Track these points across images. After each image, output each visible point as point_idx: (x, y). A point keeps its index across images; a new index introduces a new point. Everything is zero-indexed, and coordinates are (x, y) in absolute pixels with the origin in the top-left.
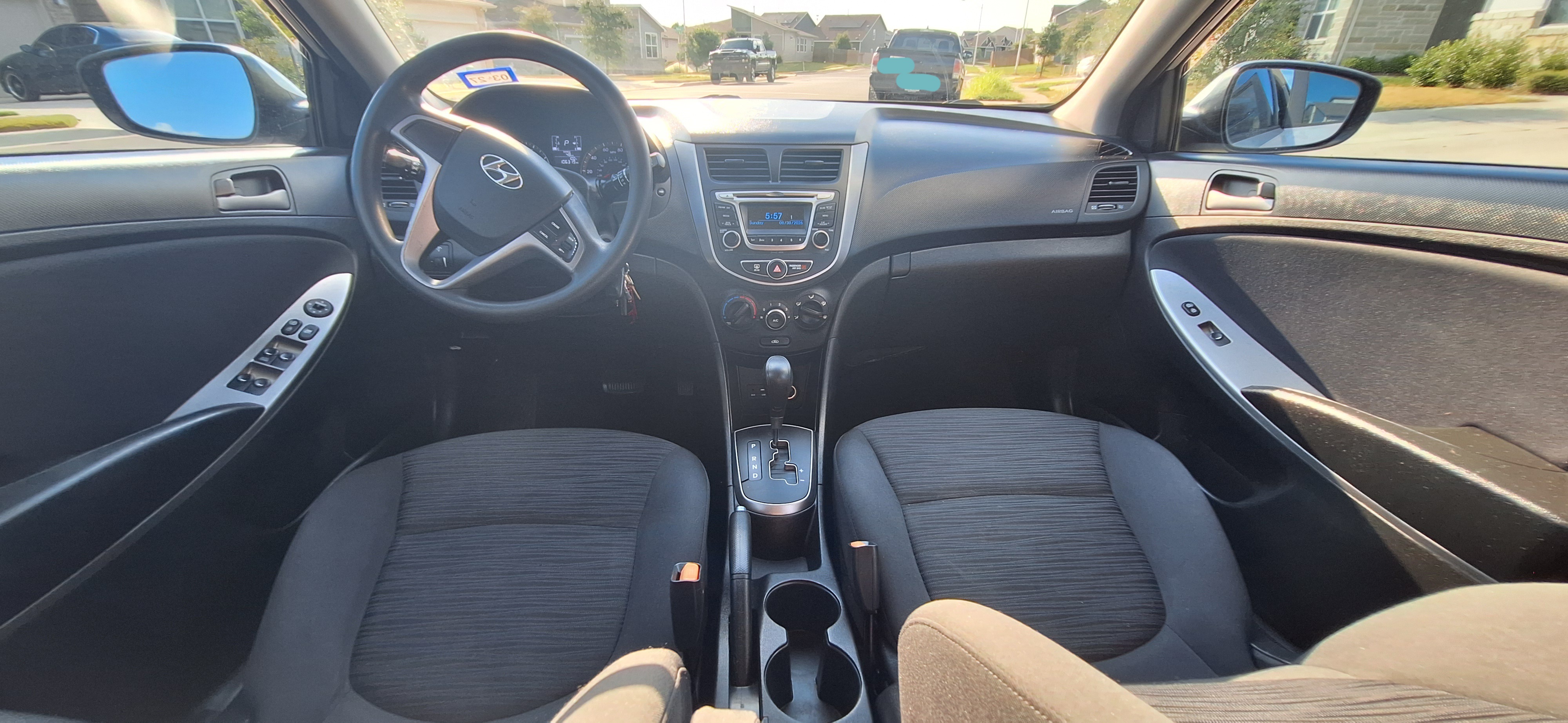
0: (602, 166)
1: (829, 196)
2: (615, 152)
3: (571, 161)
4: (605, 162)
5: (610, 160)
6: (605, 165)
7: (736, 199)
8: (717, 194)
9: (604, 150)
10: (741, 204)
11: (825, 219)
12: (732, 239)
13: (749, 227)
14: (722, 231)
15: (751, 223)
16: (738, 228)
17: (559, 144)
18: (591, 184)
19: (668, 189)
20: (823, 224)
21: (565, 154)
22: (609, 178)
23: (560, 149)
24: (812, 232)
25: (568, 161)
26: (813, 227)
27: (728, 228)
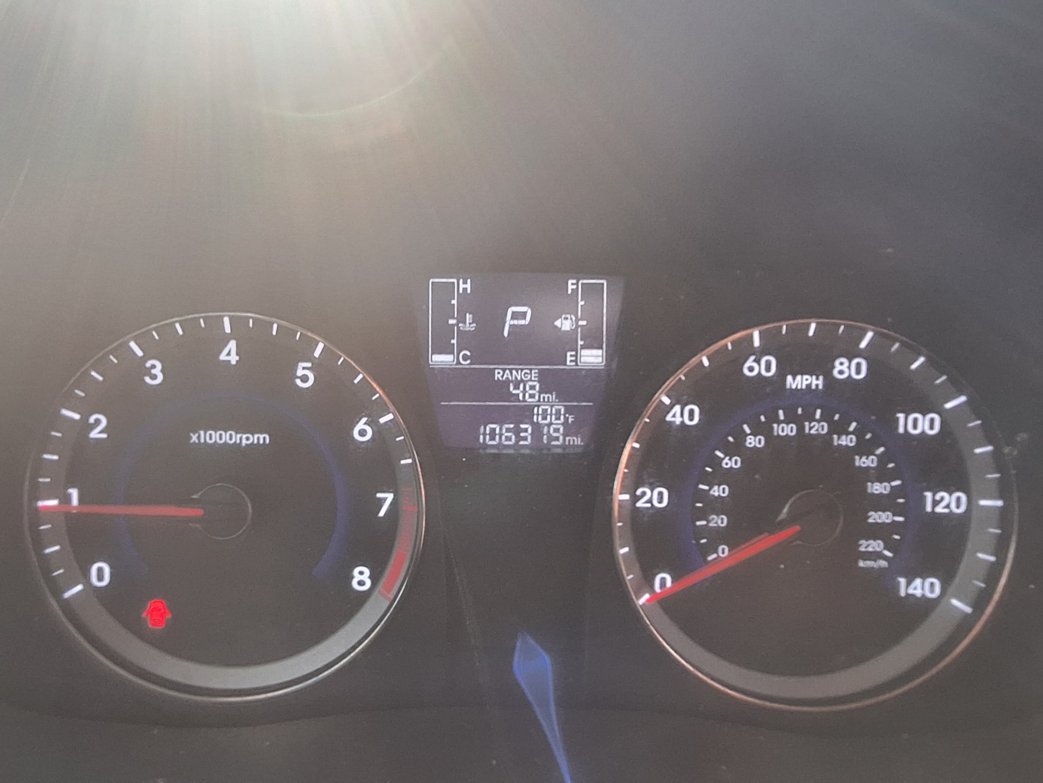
0: (731, 463)
2: (817, 382)
3: (537, 428)
4: (752, 442)
5: (787, 430)
6: (751, 457)
9: (752, 368)
17: (469, 324)
21: (502, 389)
23: (474, 359)
25: (517, 431)
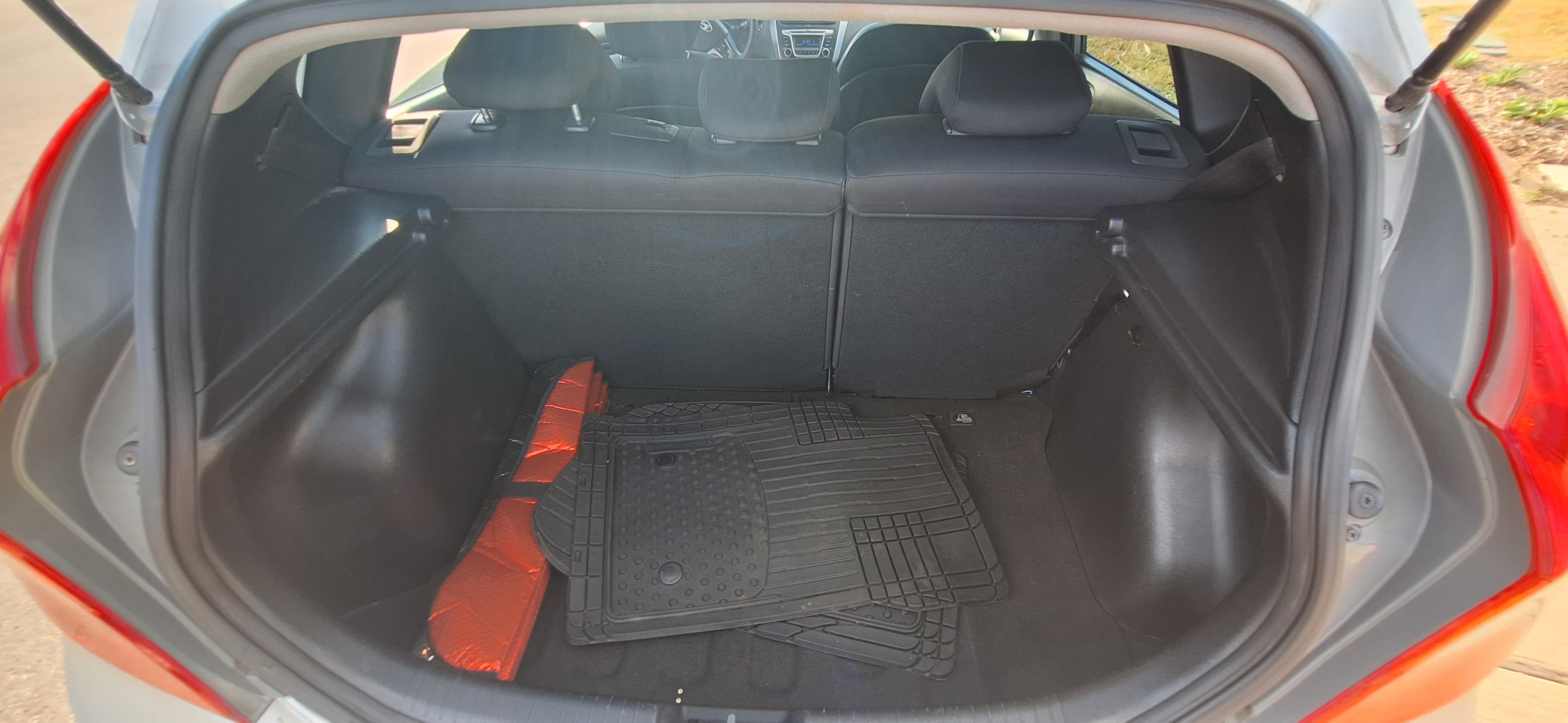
1: (831, 32)
7: (791, 33)
8: (783, 31)
10: (793, 36)
11: (828, 43)
12: (788, 52)
13: (795, 46)
14: (784, 48)
15: (797, 45)
16: (791, 47)
18: (733, 27)
19: (762, 28)
20: (827, 45)
22: (740, 25)
24: (822, 49)
26: (823, 46)
27: (787, 47)
